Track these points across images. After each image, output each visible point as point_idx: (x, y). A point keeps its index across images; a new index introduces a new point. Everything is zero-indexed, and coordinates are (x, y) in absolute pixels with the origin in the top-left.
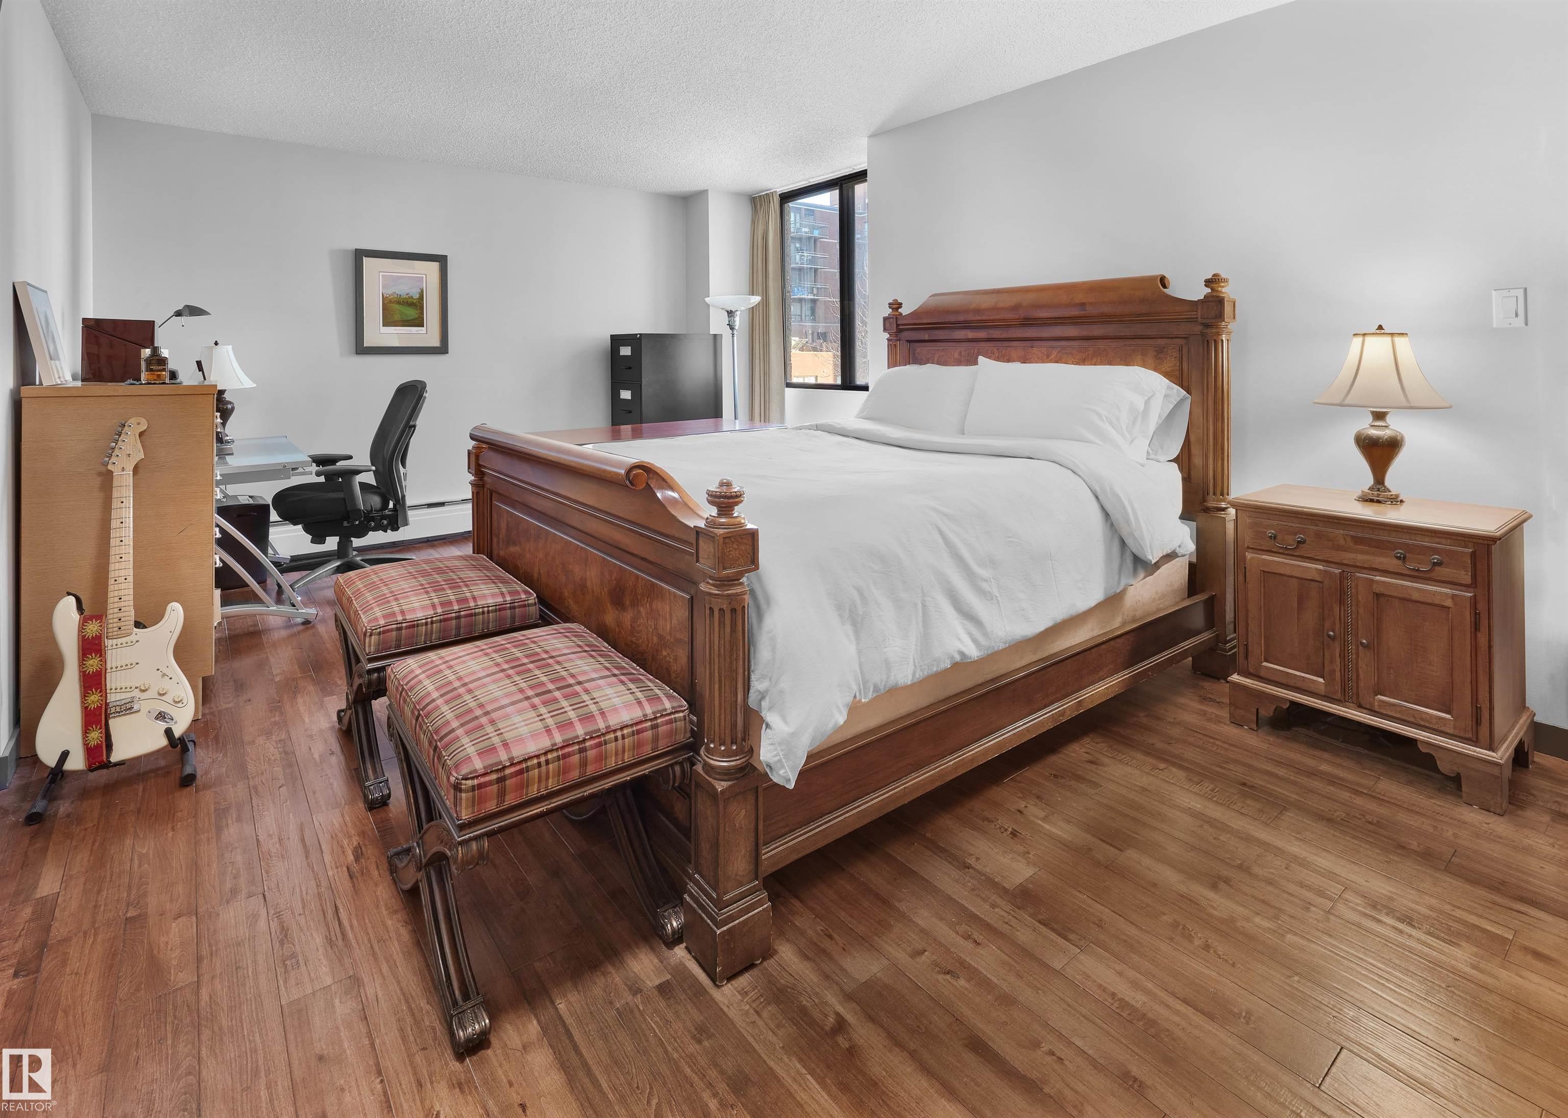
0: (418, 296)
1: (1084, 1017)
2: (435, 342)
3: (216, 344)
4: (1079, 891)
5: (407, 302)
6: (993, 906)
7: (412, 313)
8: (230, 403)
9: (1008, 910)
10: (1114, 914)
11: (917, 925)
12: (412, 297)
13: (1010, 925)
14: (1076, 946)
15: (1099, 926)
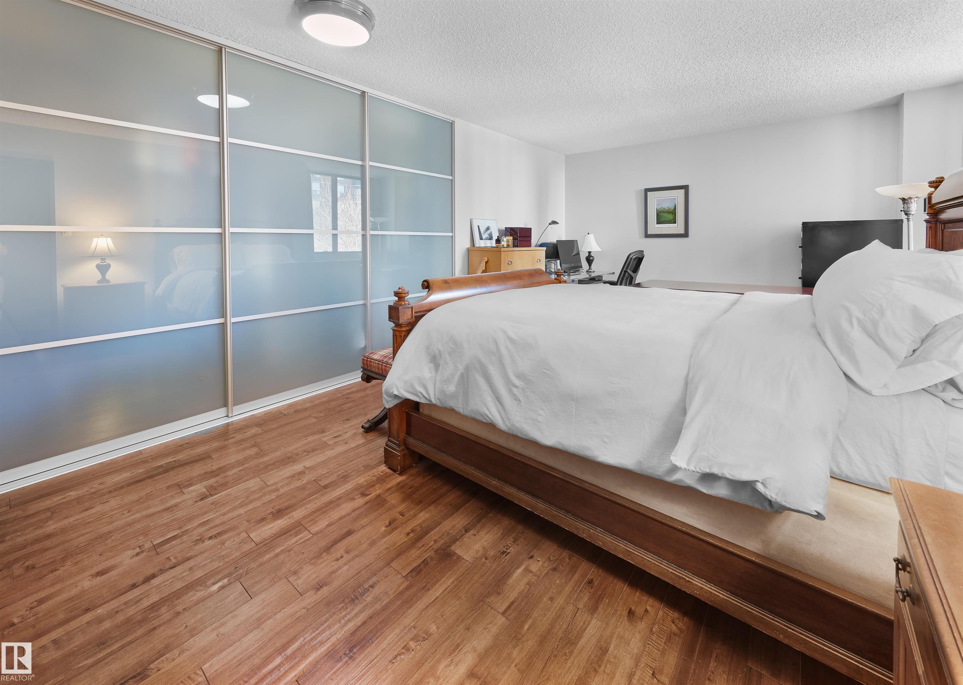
0: (673, 208)
1: (359, 572)
2: (682, 231)
3: (588, 234)
4: (453, 582)
5: (668, 211)
6: (435, 541)
7: (670, 217)
8: (592, 257)
9: (433, 547)
10: (435, 598)
11: (419, 513)
12: (670, 209)
13: (421, 547)
14: (407, 575)
15: (424, 588)
